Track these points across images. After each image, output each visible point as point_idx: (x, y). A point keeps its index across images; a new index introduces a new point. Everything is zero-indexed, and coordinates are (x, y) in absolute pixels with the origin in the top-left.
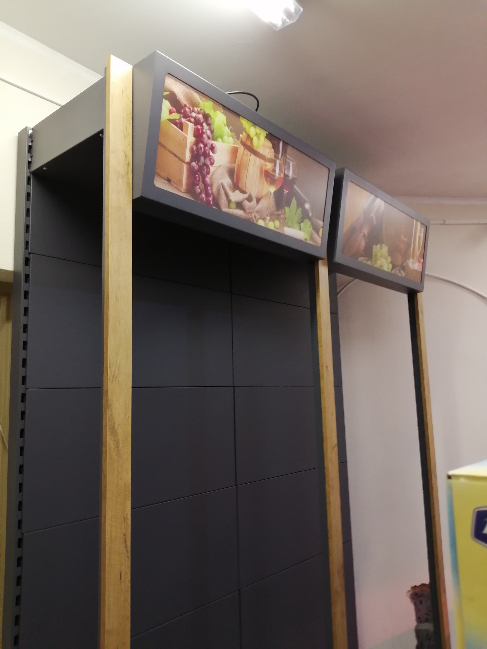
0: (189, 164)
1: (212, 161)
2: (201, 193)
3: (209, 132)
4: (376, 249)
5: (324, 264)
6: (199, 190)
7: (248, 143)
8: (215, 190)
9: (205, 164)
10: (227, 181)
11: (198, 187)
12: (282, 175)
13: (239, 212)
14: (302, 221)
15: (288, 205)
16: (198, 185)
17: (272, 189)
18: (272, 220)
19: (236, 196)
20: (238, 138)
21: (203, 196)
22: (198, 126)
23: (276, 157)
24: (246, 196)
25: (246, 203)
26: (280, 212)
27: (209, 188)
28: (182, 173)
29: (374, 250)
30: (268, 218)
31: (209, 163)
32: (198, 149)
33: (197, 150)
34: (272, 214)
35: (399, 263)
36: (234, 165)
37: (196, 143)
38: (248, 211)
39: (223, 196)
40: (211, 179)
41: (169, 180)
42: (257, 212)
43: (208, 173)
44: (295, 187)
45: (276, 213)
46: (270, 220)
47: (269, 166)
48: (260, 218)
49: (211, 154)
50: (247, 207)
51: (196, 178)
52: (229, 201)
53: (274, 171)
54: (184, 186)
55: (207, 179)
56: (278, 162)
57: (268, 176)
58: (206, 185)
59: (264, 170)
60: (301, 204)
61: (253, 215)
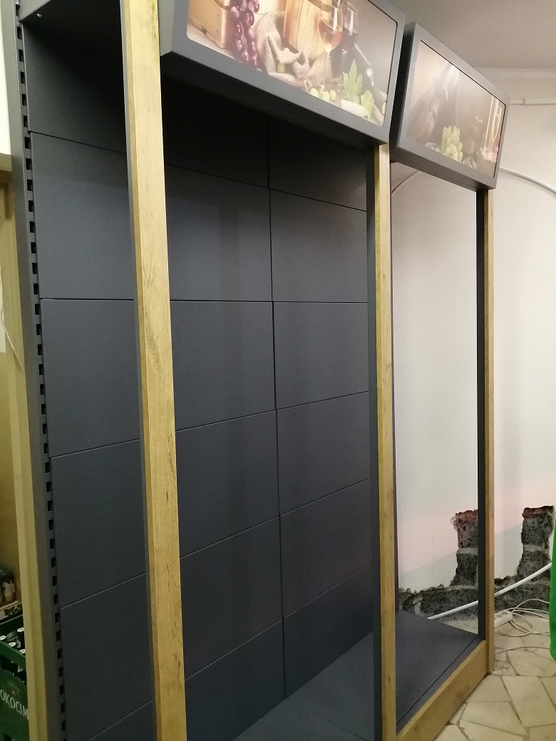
0: (228, 8)
1: (257, 7)
2: (243, 50)
4: (447, 131)
5: (385, 151)
6: (241, 46)
8: (260, 46)
9: (248, 10)
10: (274, 35)
11: (240, 41)
12: (341, 29)
13: (288, 78)
14: (363, 93)
15: (347, 70)
16: (239, 39)
17: (329, 48)
18: (328, 90)
19: (285, 56)
21: (246, 54)
23: (334, 5)
24: (297, 55)
25: (297, 65)
26: (336, 80)
27: (253, 43)
28: (220, 22)
29: (444, 134)
30: (323, 87)
31: (252, 9)
34: (327, 82)
35: (472, 152)
36: (283, 12)
38: (299, 76)
39: (270, 55)
40: (255, 31)
41: (204, 31)
42: (310, 78)
43: (252, 22)
44: (356, 46)
45: (333, 80)
46: (325, 90)
48: (314, 87)
50: (298, 72)
51: (237, 28)
52: (277, 62)
53: (331, 22)
54: (223, 40)
55: (251, 32)
56: (336, 10)
57: (323, 29)
58: (249, 39)
59: (319, 20)
60: (362, 70)
61: (305, 81)
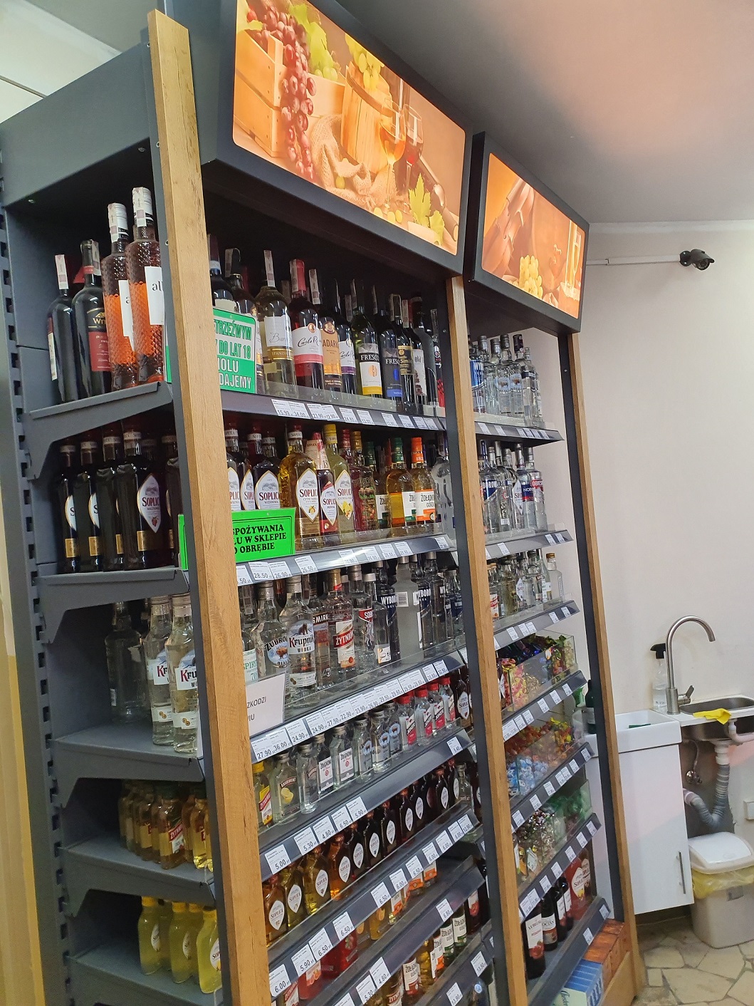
0: (279, 109)
1: (311, 109)
2: (296, 160)
3: (303, 57)
4: (524, 262)
5: (459, 284)
6: (294, 155)
7: (357, 81)
8: (315, 156)
9: (300, 112)
10: (331, 143)
11: (293, 149)
12: (404, 138)
13: (348, 194)
14: (432, 215)
15: (413, 186)
16: (292, 146)
17: (392, 160)
18: (392, 210)
19: (344, 168)
20: (343, 72)
21: (301, 164)
22: (288, 45)
23: (395, 108)
24: (357, 168)
25: (358, 179)
26: (402, 198)
27: (308, 152)
28: (270, 126)
29: (522, 265)
30: (387, 206)
31: (306, 111)
32: (292, 85)
33: (289, 87)
34: (392, 200)
35: (552, 287)
36: (339, 116)
37: (287, 76)
38: (360, 193)
39: (327, 167)
40: (310, 137)
41: (253, 136)
42: (373, 195)
43: (306, 127)
44: (422, 158)
45: (398, 198)
46: (390, 210)
47: (387, 122)
48: (377, 206)
49: (309, 96)
50: (358, 188)
51: (289, 133)
52: (335, 176)
53: (393, 130)
54: (274, 148)
55: (305, 138)
56: (398, 115)
57: (384, 136)
58: (303, 148)
59: (380, 127)
60: (429, 186)
61: (367, 199)
